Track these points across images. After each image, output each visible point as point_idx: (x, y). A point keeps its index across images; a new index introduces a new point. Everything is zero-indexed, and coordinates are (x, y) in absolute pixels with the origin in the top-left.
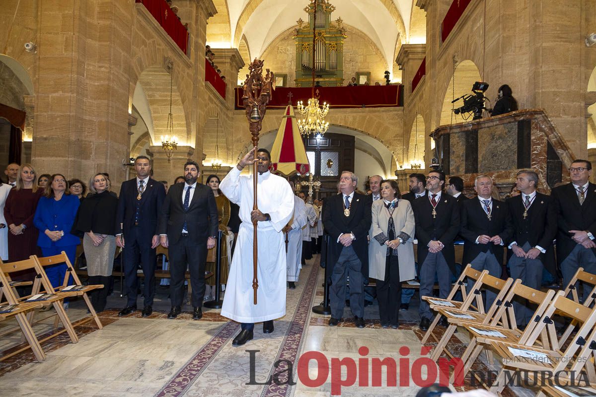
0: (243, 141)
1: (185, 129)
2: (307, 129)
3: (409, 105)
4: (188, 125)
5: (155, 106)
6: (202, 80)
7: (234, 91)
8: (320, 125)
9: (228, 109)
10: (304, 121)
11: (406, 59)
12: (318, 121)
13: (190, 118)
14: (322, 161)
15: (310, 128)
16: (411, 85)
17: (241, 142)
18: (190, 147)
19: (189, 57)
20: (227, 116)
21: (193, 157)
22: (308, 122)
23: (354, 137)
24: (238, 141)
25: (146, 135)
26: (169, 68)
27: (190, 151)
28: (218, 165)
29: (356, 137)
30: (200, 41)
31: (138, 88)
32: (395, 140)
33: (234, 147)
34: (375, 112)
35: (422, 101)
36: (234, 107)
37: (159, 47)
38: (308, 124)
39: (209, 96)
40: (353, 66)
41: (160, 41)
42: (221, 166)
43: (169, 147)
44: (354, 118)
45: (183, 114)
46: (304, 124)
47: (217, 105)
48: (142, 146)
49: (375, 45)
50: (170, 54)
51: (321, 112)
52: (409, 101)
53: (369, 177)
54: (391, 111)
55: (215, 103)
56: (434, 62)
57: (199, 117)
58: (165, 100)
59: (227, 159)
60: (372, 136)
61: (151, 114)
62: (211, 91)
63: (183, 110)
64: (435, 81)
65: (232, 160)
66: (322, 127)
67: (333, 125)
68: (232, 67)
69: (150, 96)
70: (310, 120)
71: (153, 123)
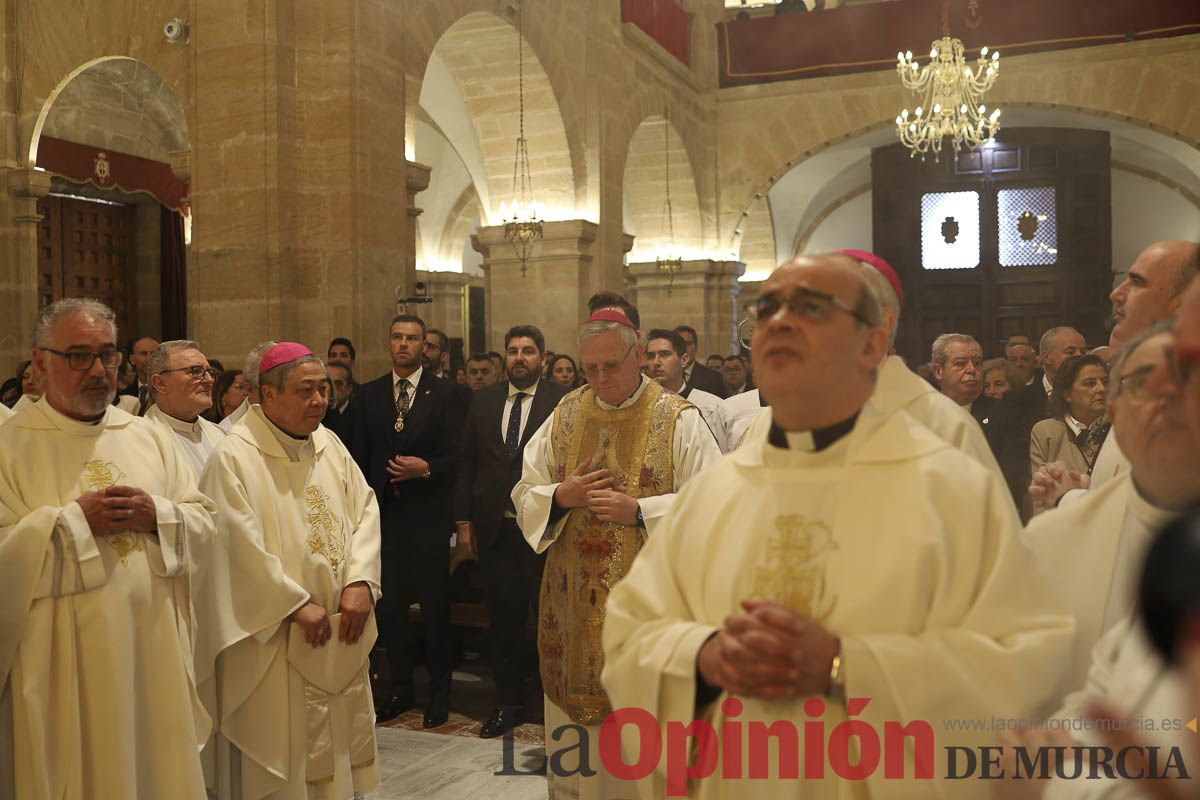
0: (749, 180)
1: (569, 170)
2: (932, 135)
4: (577, 160)
5: (486, 117)
6: (610, 21)
7: (716, 27)
8: (972, 121)
9: (696, 89)
10: (919, 112)
12: (964, 109)
13: (581, 138)
14: (1002, 220)
15: (942, 132)
17: (742, 183)
18: (584, 222)
20: (698, 110)
22: (933, 114)
23: (1106, 135)
24: (732, 180)
25: (471, 189)
26: (512, 10)
27: (586, 233)
29: (1114, 132)
33: (723, 198)
36: (716, 79)
38: (931, 121)
39: (637, 64)
42: (684, 260)
43: (522, 234)
44: (1100, 78)
45: (560, 130)
46: (919, 121)
47: (665, 85)
51: (973, 80)
55: (657, 79)
58: (508, 98)
59: (703, 237)
60: (1163, 130)
62: (642, 47)
63: (559, 119)
65: (718, 237)
66: (981, 124)
67: (1029, 104)
69: (470, 91)
70: (937, 109)
71: (484, 163)
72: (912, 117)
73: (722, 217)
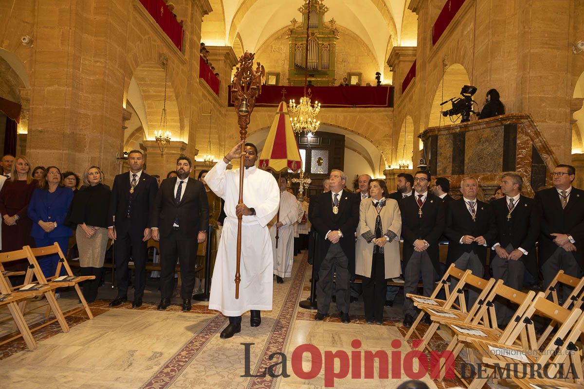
0: (236, 138)
1: (179, 124)
2: (298, 127)
3: (399, 106)
4: (181, 121)
5: (149, 102)
6: (196, 76)
7: (228, 88)
8: (311, 124)
9: (221, 106)
10: (296, 119)
11: (396, 62)
12: (310, 120)
13: (184, 114)
14: (312, 159)
15: (302, 126)
16: (401, 87)
17: (233, 139)
18: (183, 142)
19: (184, 54)
20: (221, 113)
21: (186, 152)
22: (300, 120)
23: (345, 136)
24: (230, 137)
25: (140, 129)
26: (164, 64)
27: (183, 146)
28: (210, 160)
30: (195, 38)
31: (133, 83)
32: (384, 140)
33: (227, 143)
34: (365, 112)
35: (411, 103)
36: (227, 104)
37: (155, 43)
38: (299, 122)
39: (203, 93)
40: (344, 66)
41: (156, 38)
42: (213, 161)
43: (162, 142)
44: (345, 118)
45: (177, 110)
46: (295, 122)
47: (211, 102)
48: (135, 140)
49: (367, 47)
50: (165, 51)
51: (312, 111)
52: (399, 102)
53: (358, 175)
54: (381, 112)
55: (209, 100)
56: (424, 65)
57: (193, 114)
58: (160, 96)
59: (219, 155)
60: (362, 135)
61: (145, 110)
62: (205, 88)
63: (176, 106)
64: (425, 84)
66: (313, 125)
67: (324, 123)
68: (226, 64)
69: (144, 91)
70: (301, 118)
71: (147, 118)
72: (293, 120)
73: (226, 149)
